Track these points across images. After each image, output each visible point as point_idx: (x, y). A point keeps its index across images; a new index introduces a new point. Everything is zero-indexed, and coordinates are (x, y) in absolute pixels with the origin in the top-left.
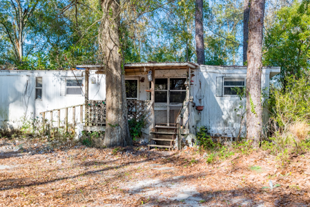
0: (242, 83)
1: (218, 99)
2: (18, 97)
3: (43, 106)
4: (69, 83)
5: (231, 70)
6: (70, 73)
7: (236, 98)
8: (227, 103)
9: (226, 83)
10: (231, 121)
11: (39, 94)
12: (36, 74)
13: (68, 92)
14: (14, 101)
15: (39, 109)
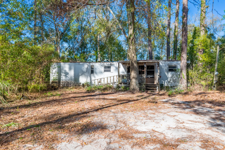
0: (175, 67)
1: (166, 73)
2: (83, 73)
3: (95, 77)
4: (105, 67)
5: (171, 62)
6: (105, 64)
7: (173, 73)
8: (169, 75)
9: (169, 67)
10: (172, 81)
11: (92, 72)
12: (91, 64)
13: (105, 71)
14: (81, 75)
15: (93, 78)
